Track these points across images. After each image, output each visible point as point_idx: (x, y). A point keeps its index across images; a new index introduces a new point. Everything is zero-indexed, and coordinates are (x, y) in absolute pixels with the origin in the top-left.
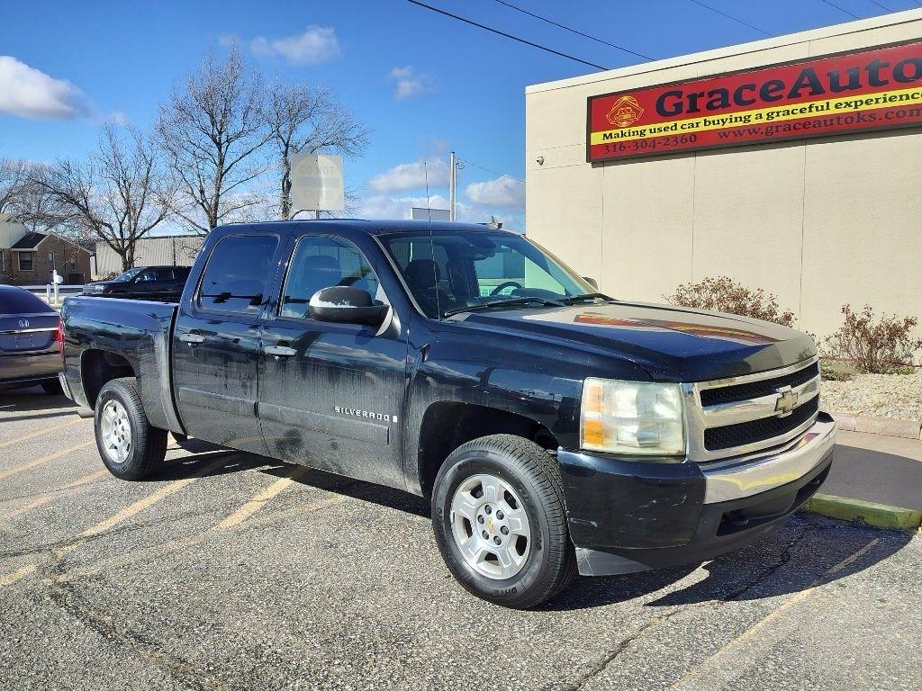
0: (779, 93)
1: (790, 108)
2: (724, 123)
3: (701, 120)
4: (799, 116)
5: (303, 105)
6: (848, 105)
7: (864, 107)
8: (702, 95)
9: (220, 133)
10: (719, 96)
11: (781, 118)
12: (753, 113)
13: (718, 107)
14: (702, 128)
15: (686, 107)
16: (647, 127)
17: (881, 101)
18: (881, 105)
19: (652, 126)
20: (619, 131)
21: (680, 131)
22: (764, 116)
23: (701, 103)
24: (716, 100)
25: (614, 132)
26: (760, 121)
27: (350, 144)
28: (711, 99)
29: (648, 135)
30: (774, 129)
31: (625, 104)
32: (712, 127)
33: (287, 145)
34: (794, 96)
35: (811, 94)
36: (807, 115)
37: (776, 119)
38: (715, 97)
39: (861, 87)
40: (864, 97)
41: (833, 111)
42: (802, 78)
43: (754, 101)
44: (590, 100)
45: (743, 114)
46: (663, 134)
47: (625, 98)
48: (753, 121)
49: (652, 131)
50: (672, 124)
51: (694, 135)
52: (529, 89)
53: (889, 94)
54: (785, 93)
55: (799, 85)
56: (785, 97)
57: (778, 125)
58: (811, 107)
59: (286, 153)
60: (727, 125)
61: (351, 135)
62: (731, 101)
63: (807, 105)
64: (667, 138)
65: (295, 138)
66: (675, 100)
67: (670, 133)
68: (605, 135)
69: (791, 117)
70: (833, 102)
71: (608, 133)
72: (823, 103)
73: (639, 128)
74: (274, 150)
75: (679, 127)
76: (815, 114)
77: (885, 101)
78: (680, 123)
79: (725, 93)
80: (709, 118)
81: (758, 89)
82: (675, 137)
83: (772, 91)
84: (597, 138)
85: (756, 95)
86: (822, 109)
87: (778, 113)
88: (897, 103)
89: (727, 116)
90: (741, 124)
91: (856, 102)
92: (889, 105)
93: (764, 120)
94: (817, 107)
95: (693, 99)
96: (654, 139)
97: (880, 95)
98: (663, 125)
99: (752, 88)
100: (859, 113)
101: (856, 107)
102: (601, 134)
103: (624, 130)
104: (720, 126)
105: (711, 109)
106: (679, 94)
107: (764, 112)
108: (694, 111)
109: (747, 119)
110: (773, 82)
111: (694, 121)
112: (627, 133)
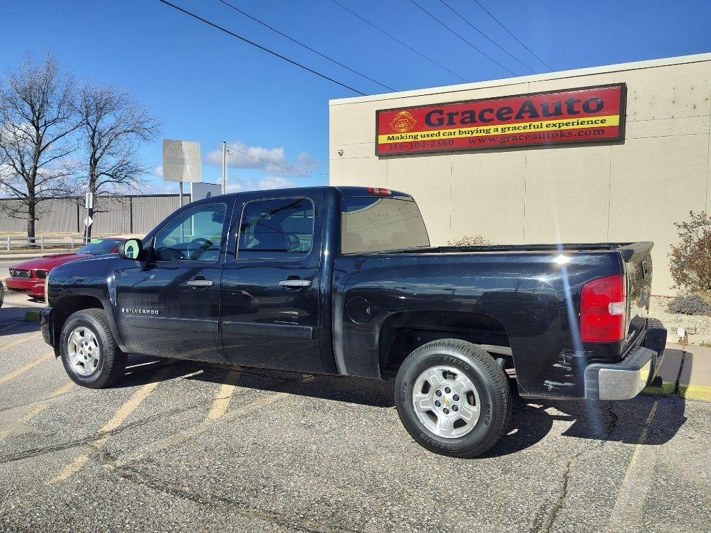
0: (508, 115)
1: (517, 125)
2: (472, 133)
3: (457, 130)
4: (523, 131)
5: (108, 101)
6: (555, 125)
7: (564, 127)
8: (457, 113)
9: (38, 119)
10: (469, 115)
11: (511, 132)
12: (492, 128)
13: (468, 122)
14: (457, 135)
15: (446, 121)
16: (419, 133)
17: (575, 124)
18: (576, 127)
19: (423, 133)
20: (399, 135)
21: (442, 137)
22: (500, 130)
23: (457, 119)
24: (466, 118)
25: (395, 135)
26: (496, 133)
27: (146, 133)
28: (463, 117)
29: (420, 139)
30: (506, 139)
31: (403, 117)
32: (464, 136)
33: (94, 131)
34: (519, 118)
35: (530, 117)
36: (528, 130)
37: (507, 132)
38: (466, 115)
39: (562, 114)
40: (565, 121)
41: (545, 129)
42: (524, 106)
43: (492, 120)
44: (378, 112)
45: (485, 128)
46: (430, 138)
47: (403, 113)
48: (492, 133)
49: (422, 136)
50: (437, 132)
51: (452, 140)
52: (331, 102)
53: (581, 120)
54: (513, 115)
55: (522, 111)
56: (513, 118)
57: (509, 136)
58: (530, 126)
59: (93, 138)
60: (475, 134)
61: (148, 125)
62: (477, 118)
63: (528, 124)
64: (433, 141)
65: (101, 126)
66: (438, 116)
67: (435, 138)
68: (389, 137)
69: (518, 131)
70: (545, 123)
71: (391, 136)
72: (538, 123)
73: (413, 134)
74: (83, 135)
75: (441, 134)
76: (533, 130)
77: (578, 124)
78: (442, 132)
79: (473, 113)
80: (462, 130)
81: (495, 112)
82: (439, 141)
83: (504, 114)
84: (383, 139)
85: (494, 115)
86: (538, 128)
87: (509, 128)
88: (585, 126)
89: (475, 128)
90: (484, 134)
91: (559, 124)
92: (580, 126)
93: (499, 133)
94: (534, 126)
95: (451, 115)
96: (424, 142)
97: (575, 120)
98: (430, 133)
99: (491, 111)
100: (561, 131)
101: (560, 127)
102: (386, 137)
103: (403, 135)
104: (470, 135)
105: (464, 123)
106: (441, 113)
107: (500, 127)
108: (451, 124)
109: (488, 131)
110: (504, 108)
111: (452, 131)
112: (404, 137)
